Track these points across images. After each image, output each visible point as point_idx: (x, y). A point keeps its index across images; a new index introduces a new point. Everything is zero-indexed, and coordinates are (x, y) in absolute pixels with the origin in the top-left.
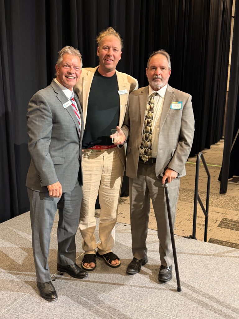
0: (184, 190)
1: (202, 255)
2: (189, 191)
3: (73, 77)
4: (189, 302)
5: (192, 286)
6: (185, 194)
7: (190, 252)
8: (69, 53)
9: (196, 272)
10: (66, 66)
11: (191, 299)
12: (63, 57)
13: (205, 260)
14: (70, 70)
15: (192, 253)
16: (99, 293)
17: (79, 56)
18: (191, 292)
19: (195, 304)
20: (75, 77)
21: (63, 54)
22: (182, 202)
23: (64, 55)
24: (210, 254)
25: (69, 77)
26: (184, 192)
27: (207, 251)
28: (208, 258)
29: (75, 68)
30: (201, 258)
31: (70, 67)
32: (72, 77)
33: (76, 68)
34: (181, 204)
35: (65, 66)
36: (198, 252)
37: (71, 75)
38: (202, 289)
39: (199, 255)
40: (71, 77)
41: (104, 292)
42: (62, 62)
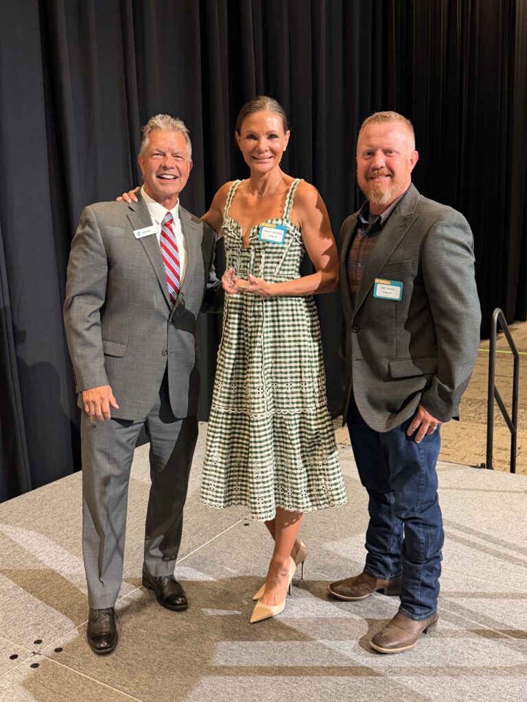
0: (469, 402)
1: (504, 491)
2: (480, 404)
3: (173, 175)
4: (481, 555)
5: (487, 533)
6: (472, 409)
7: (482, 488)
8: (160, 128)
9: (493, 516)
10: (157, 154)
11: (485, 550)
12: (149, 137)
13: (510, 499)
14: (165, 162)
15: (485, 488)
16: (324, 541)
17: (183, 132)
18: (483, 541)
19: (492, 558)
20: (177, 175)
21: (150, 132)
22: (466, 423)
23: (152, 133)
24: (520, 490)
25: (164, 176)
26: (470, 405)
27: (515, 486)
28: (516, 495)
29: (175, 156)
30: (502, 496)
31: (164, 155)
32: (171, 175)
33: (178, 157)
34: (463, 426)
35: (154, 155)
36: (498, 488)
37: (167, 172)
38: (504, 538)
39: (499, 491)
40: (168, 175)
41: (334, 540)
42: (149, 147)
